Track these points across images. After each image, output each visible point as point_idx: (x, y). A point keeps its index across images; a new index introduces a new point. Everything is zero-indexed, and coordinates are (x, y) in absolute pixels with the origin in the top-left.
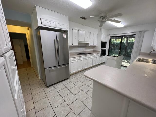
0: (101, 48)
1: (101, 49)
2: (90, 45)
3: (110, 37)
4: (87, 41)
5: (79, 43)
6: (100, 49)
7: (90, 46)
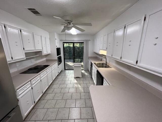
2: (44, 53)
3: (63, 42)
4: (38, 48)
5: (25, 53)
6: (56, 57)
7: (43, 55)
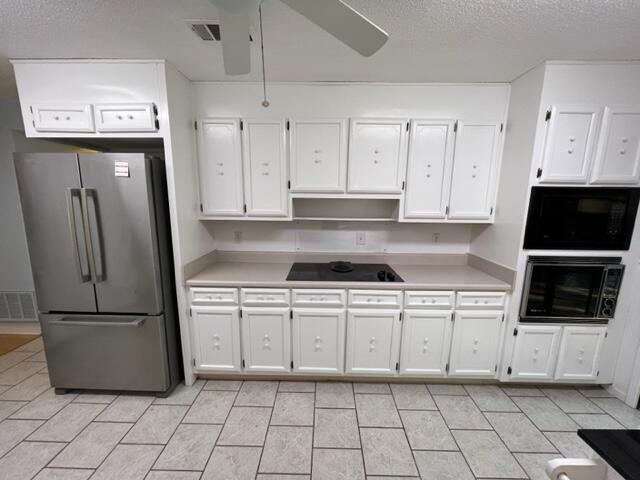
0: (527, 246)
1: (531, 259)
5: (295, 200)
7: (401, 219)
